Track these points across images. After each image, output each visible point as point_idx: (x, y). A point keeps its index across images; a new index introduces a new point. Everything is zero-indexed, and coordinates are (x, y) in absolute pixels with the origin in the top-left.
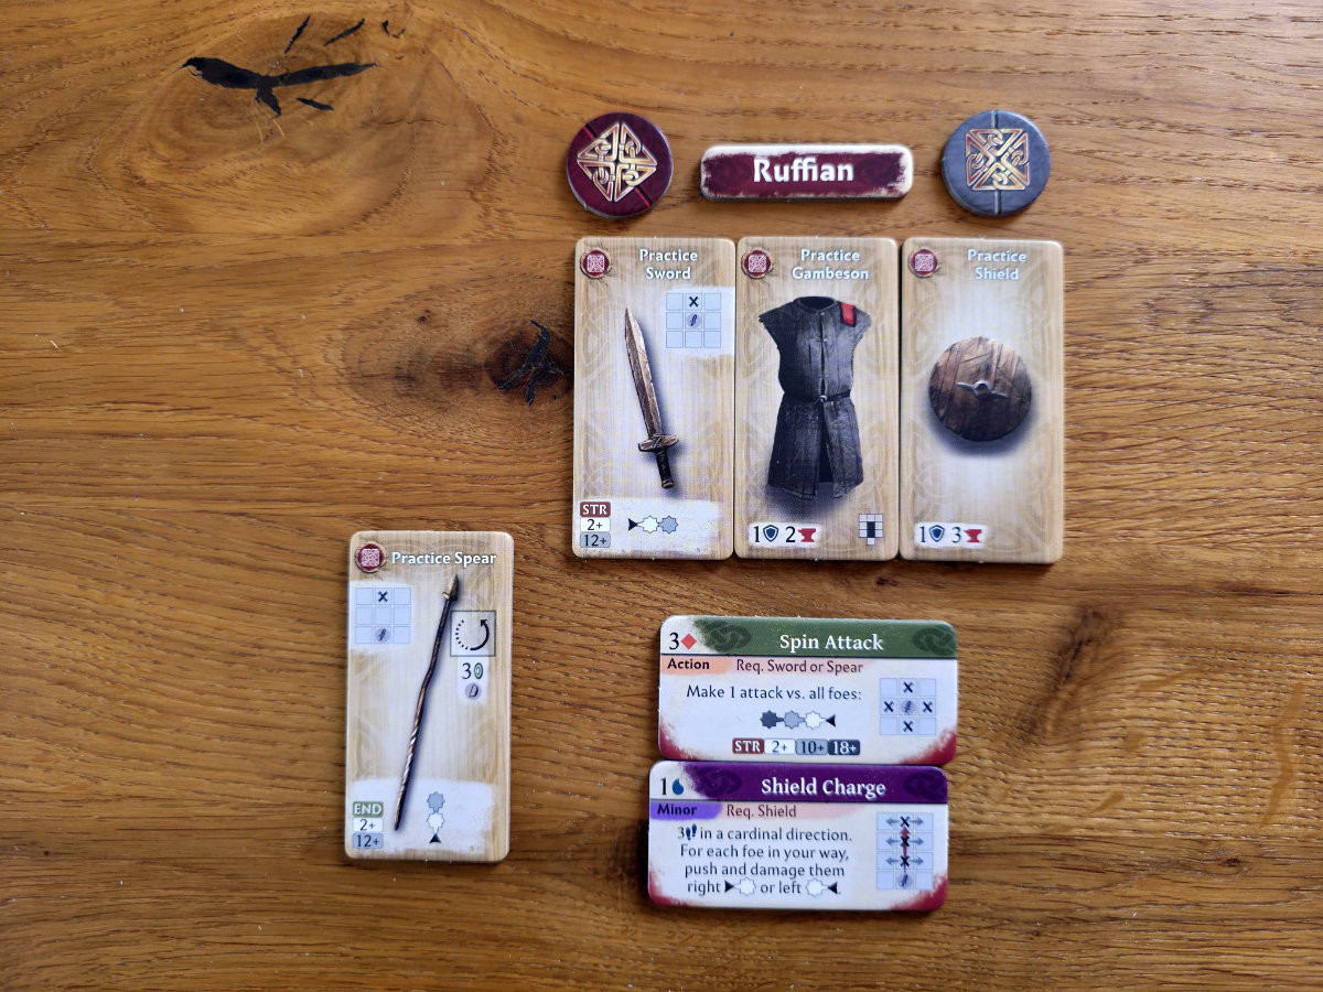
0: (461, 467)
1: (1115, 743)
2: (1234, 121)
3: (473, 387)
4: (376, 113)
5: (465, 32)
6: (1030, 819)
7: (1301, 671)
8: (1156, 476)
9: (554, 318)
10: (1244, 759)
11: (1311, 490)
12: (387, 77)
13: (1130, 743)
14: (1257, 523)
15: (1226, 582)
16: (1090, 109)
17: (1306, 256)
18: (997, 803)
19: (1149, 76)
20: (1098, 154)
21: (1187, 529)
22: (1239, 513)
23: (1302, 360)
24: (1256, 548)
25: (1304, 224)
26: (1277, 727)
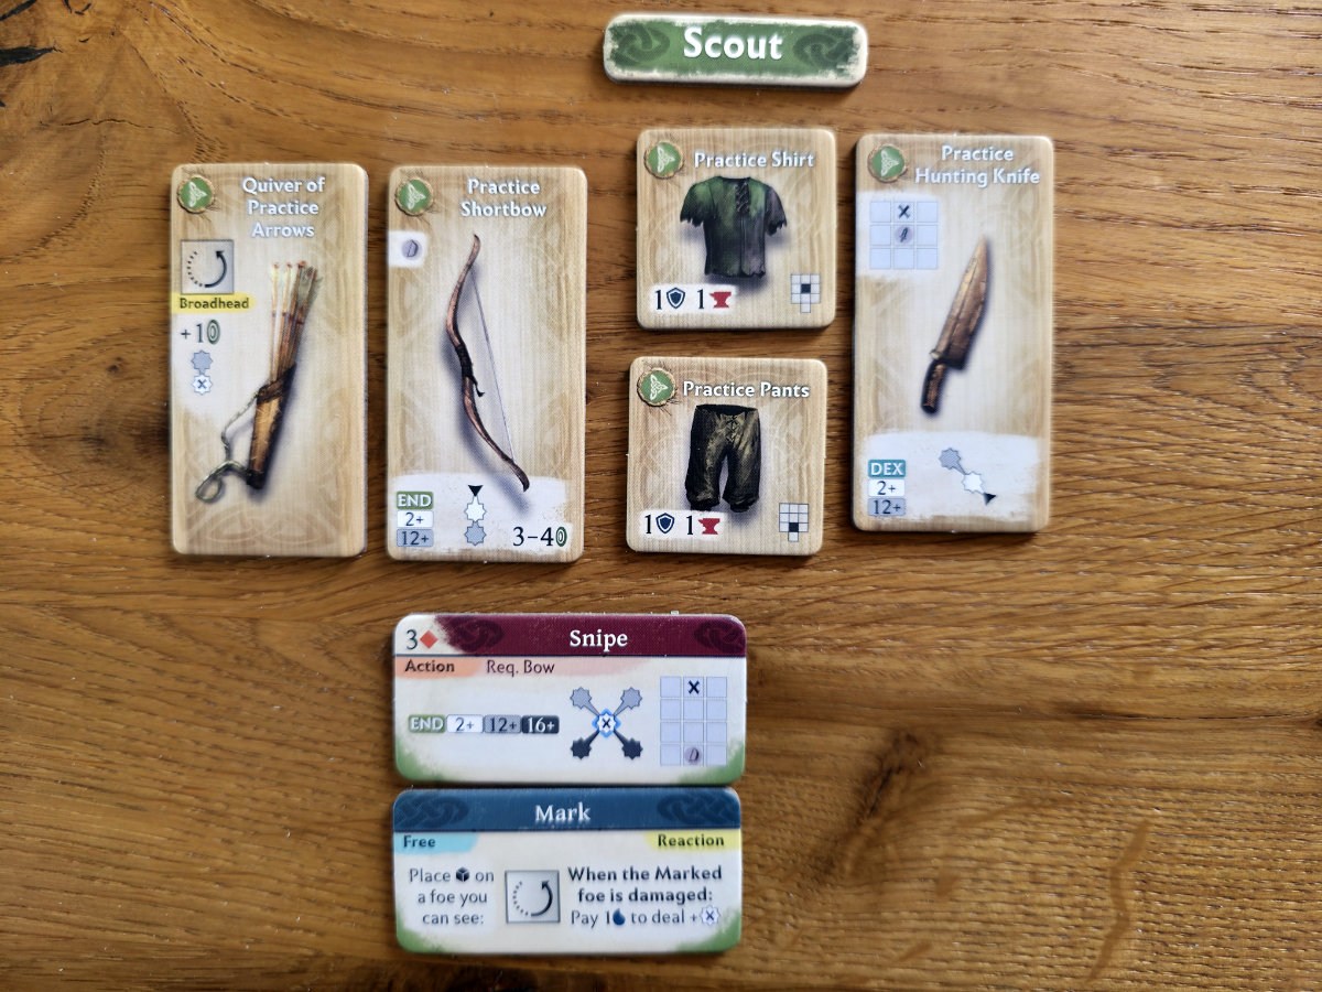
1: (926, 885)
2: (1114, 136)
4: (55, 112)
5: (164, 9)
6: (822, 969)
7: (1148, 808)
8: (991, 577)
10: (1074, 906)
11: (1177, 596)
12: (69, 65)
13: (943, 887)
14: (1108, 633)
15: (1067, 703)
17: (1190, 308)
18: (784, 950)
19: (1012, 77)
21: (1023, 640)
22: (1088, 622)
23: (1177, 439)
24: (1106, 664)
25: (1188, 269)
26: (1115, 871)
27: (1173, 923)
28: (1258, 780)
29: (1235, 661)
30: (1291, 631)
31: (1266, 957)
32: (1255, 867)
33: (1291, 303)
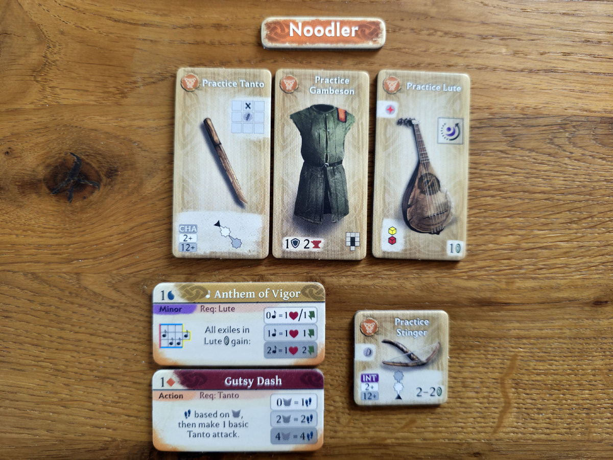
0: (30, 240)
2: (483, 30)
3: (36, 193)
6: (363, 435)
7: (516, 348)
9: (84, 151)
10: (484, 398)
11: (524, 245)
14: (493, 264)
15: (475, 299)
16: (399, 23)
17: (523, 109)
18: (345, 427)
19: (434, 4)
20: (404, 50)
22: (483, 259)
23: (520, 170)
24: (492, 279)
25: (521, 91)
26: (502, 379)
27: (531, 404)
28: (568, 332)
29: (553, 275)
30: (579, 260)
31: (577, 418)
32: (569, 374)
33: (569, 105)
